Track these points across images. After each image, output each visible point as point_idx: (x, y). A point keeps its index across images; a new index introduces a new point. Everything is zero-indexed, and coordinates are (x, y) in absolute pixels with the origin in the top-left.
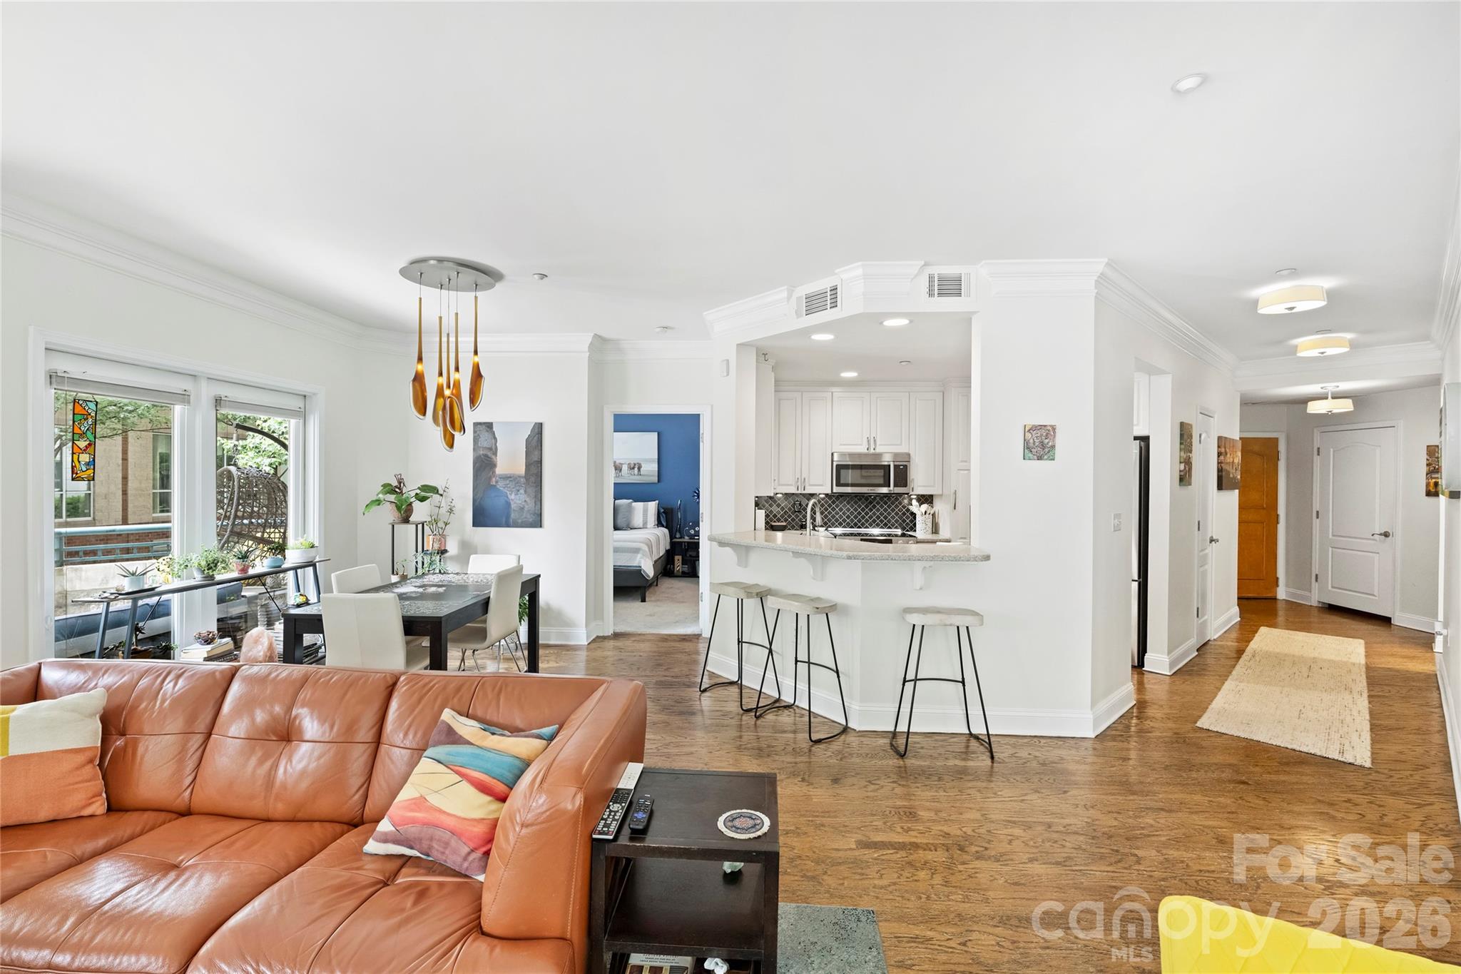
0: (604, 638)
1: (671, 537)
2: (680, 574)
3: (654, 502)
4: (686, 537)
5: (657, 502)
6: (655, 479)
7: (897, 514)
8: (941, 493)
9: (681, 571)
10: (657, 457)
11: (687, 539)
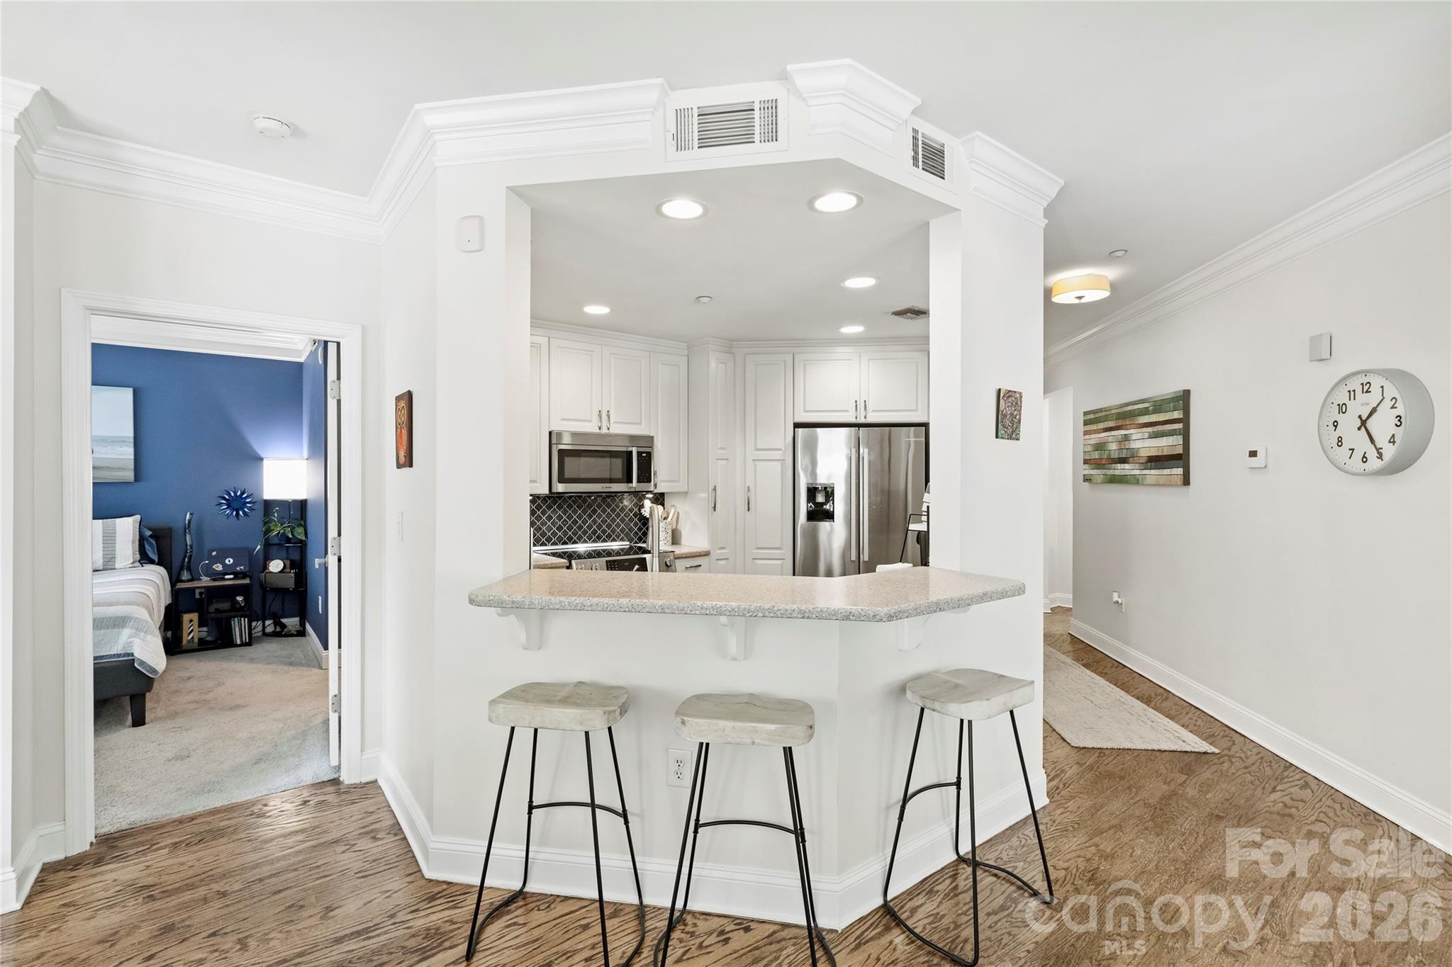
0: (72, 864)
1: (174, 580)
2: (195, 646)
3: (130, 520)
4: (204, 578)
5: (138, 517)
6: (129, 475)
7: (623, 520)
8: (686, 490)
9: (196, 640)
10: (131, 434)
11: (205, 581)
